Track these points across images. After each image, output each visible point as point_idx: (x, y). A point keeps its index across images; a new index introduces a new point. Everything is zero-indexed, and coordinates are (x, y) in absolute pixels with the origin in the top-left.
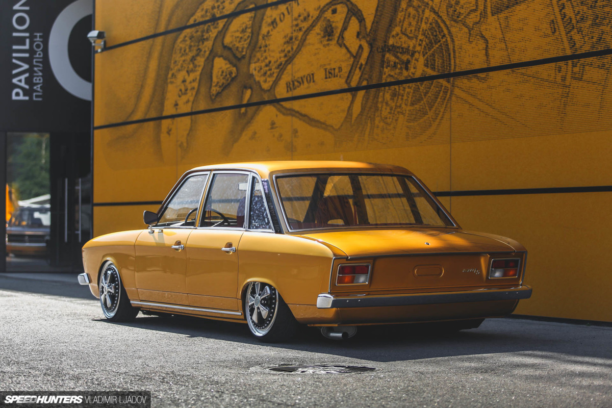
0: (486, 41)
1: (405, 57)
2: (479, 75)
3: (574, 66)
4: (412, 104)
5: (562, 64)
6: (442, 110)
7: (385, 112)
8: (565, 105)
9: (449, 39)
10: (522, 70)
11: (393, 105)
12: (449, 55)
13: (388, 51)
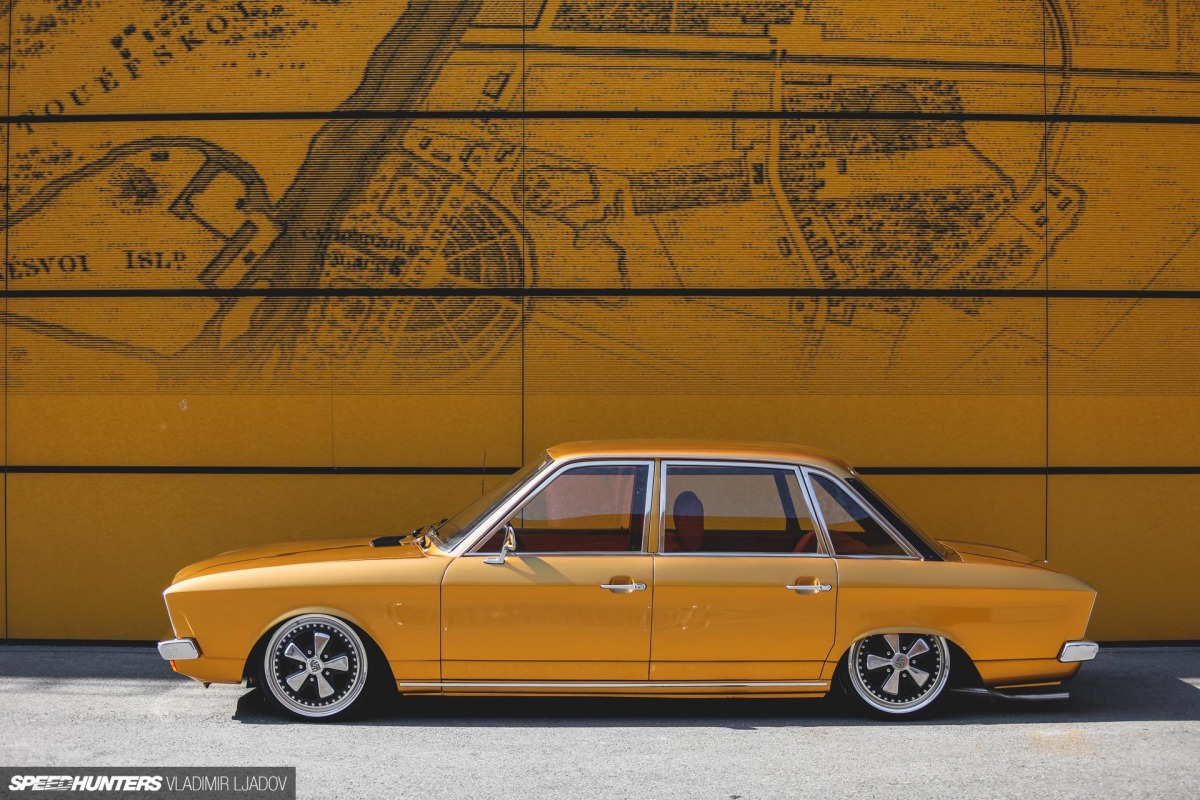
0: (622, 252)
1: (391, 254)
2: (600, 298)
3: (830, 304)
4: (411, 328)
5: (806, 300)
6: (498, 345)
7: (325, 336)
8: (812, 356)
9: (519, 237)
10: (708, 300)
11: (355, 327)
12: (521, 262)
13: (336, 239)
